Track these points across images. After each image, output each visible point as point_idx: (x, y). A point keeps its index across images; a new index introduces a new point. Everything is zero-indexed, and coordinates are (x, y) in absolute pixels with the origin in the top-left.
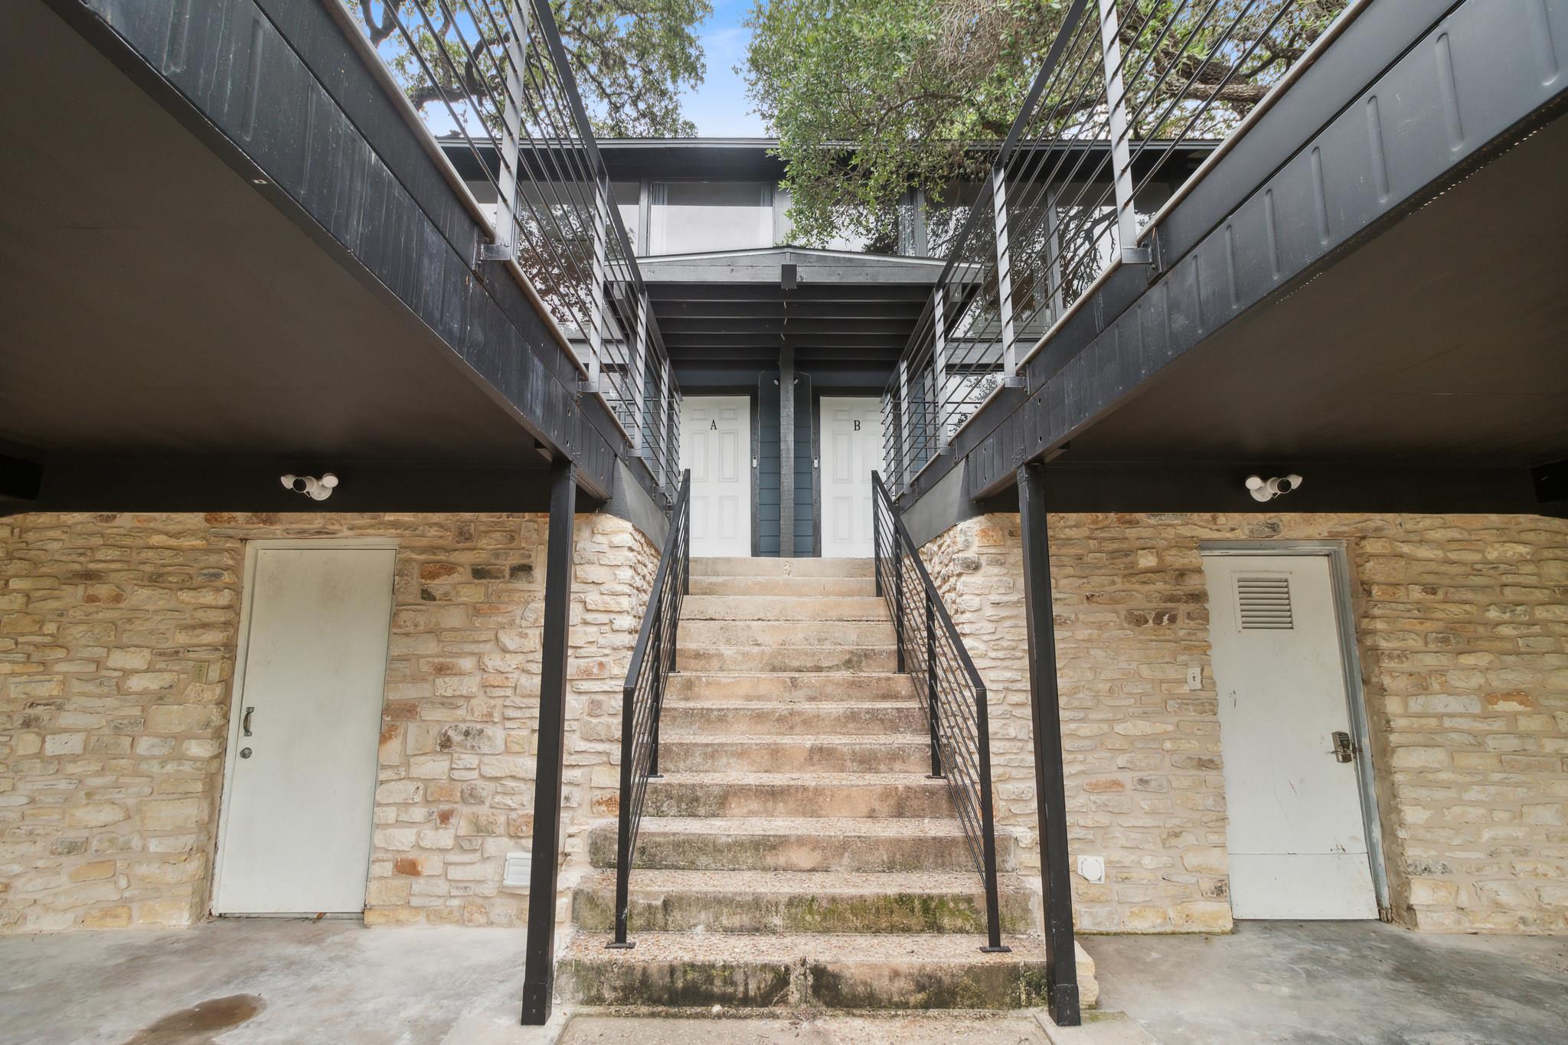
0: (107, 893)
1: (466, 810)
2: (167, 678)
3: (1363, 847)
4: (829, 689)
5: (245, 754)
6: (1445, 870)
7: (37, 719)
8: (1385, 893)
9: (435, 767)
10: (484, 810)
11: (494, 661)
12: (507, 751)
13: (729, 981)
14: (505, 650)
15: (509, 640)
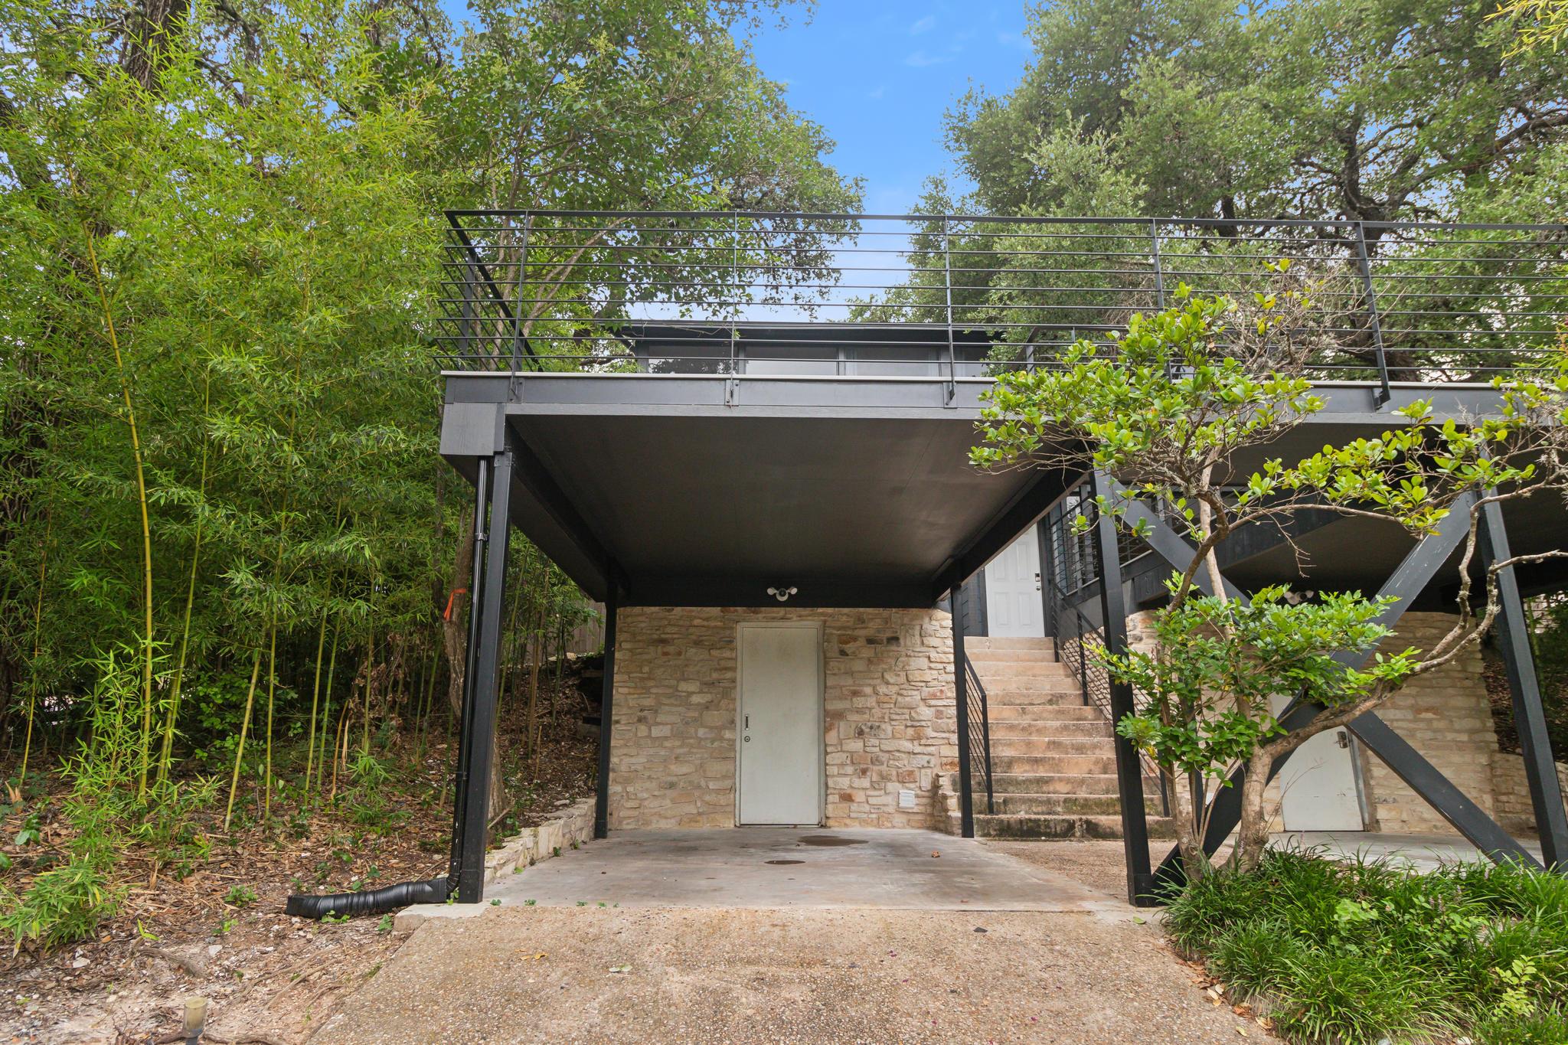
0: (691, 809)
1: (875, 768)
2: (708, 697)
3: (1355, 793)
4: (1045, 715)
5: (747, 739)
6: (1395, 801)
7: (645, 718)
8: (1366, 816)
9: (856, 745)
10: (884, 768)
11: (883, 689)
12: (893, 737)
13: (1047, 826)
14: (888, 683)
15: (889, 677)
